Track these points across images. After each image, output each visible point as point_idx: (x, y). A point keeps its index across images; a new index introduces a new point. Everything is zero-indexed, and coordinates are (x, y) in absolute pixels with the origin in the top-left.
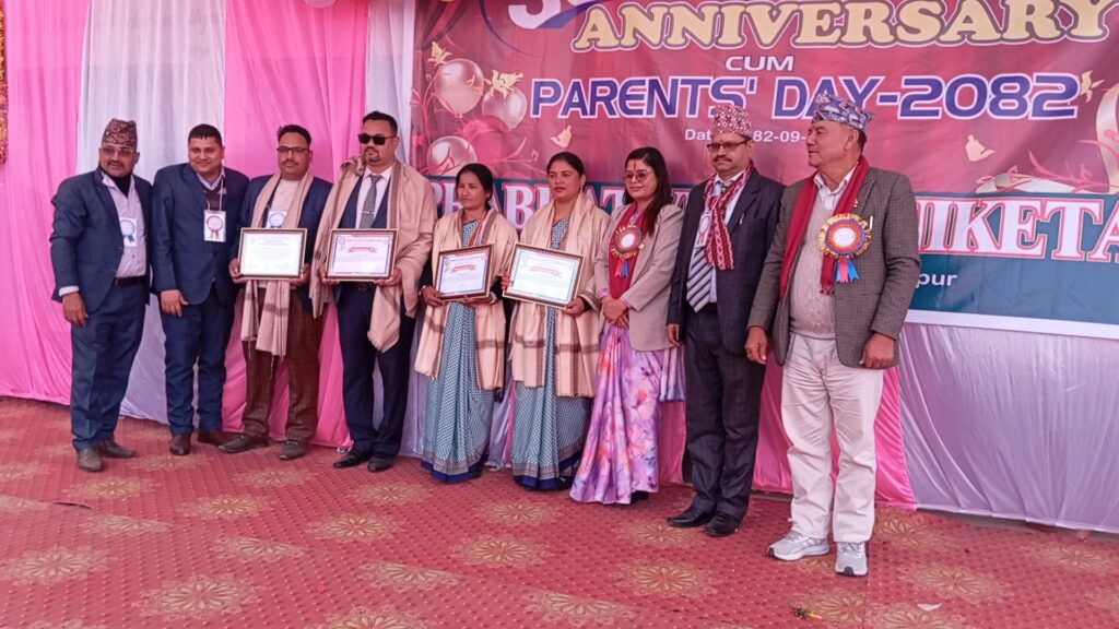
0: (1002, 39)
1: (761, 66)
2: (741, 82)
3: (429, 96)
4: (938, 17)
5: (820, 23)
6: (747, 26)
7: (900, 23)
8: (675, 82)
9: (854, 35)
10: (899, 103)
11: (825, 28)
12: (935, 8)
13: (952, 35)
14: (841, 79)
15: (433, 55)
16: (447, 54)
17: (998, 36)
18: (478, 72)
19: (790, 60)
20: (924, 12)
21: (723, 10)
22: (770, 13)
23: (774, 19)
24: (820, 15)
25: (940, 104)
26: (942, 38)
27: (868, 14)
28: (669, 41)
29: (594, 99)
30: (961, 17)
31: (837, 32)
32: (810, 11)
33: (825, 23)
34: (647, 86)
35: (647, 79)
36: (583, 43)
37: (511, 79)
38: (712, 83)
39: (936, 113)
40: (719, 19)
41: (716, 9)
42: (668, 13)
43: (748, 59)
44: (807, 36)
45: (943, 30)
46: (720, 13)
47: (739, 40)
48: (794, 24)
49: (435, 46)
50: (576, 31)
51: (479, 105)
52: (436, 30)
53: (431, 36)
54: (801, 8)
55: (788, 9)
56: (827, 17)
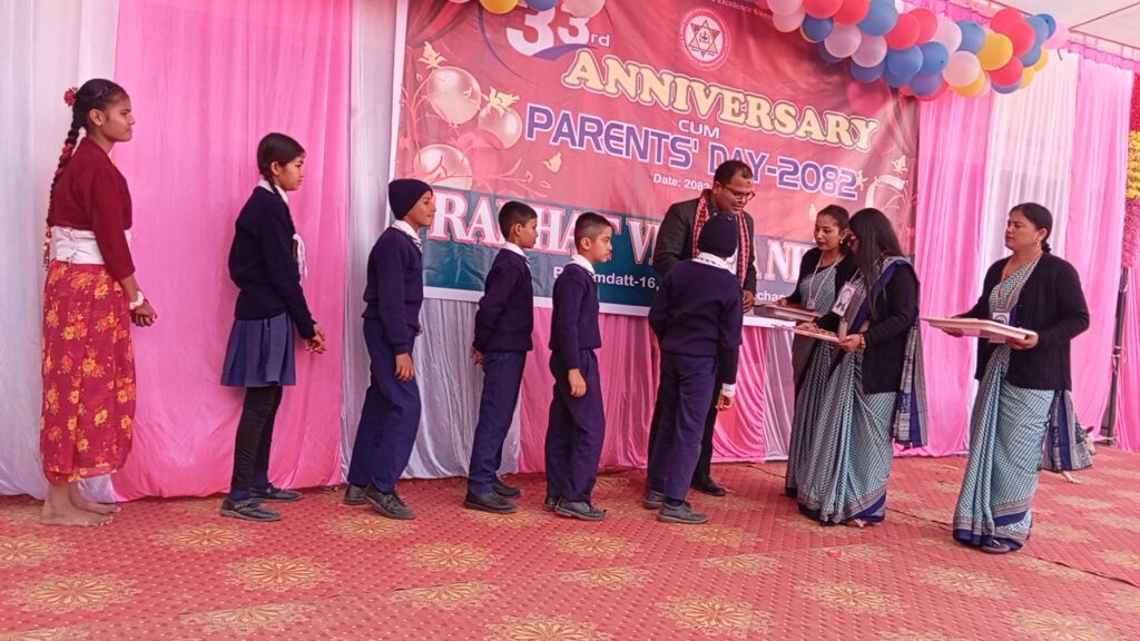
0: (824, 140)
1: (700, 132)
2: (688, 142)
3: (418, 98)
4: (794, 118)
5: (733, 106)
6: (691, 99)
7: (776, 118)
8: (647, 132)
9: (752, 120)
10: (777, 175)
11: (737, 111)
12: (793, 111)
13: (801, 133)
14: (746, 151)
15: (425, 55)
16: (441, 59)
17: (823, 138)
18: (476, 85)
19: (717, 130)
20: (787, 112)
21: (676, 80)
22: (705, 91)
24: (734, 100)
25: (797, 180)
26: (797, 133)
27: (759, 107)
28: (641, 97)
29: (583, 133)
30: (805, 122)
31: (743, 116)
32: (728, 95)
33: (736, 106)
34: (624, 131)
35: (625, 125)
36: (572, 79)
37: (508, 99)
38: (671, 138)
39: (796, 185)
40: (674, 87)
41: (672, 78)
42: (639, 72)
43: (692, 124)
44: (726, 115)
45: (798, 128)
46: (674, 82)
47: (686, 107)
48: (718, 105)
49: (428, 47)
50: (568, 66)
51: (475, 118)
52: (430, 31)
53: (423, 35)
54: (723, 91)
55: (715, 91)
56: (737, 102)
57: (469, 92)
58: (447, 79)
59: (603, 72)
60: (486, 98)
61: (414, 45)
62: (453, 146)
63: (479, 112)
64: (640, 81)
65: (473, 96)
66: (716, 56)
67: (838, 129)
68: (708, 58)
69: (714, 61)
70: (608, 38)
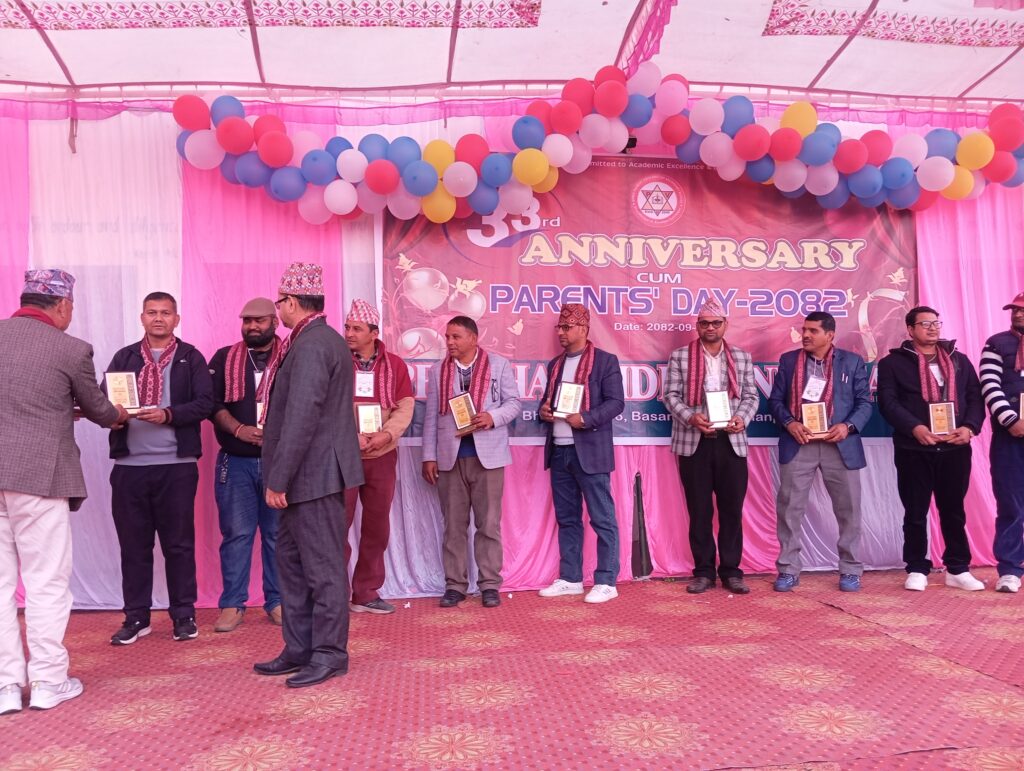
0: (802, 267)
1: (661, 280)
2: (648, 290)
3: (398, 295)
4: (764, 252)
5: (695, 253)
6: (648, 252)
7: (743, 255)
8: (603, 289)
9: (717, 262)
10: (749, 306)
11: (699, 256)
12: (762, 246)
13: (773, 264)
14: (712, 290)
15: (400, 263)
16: (414, 263)
17: (800, 265)
18: (444, 278)
19: (678, 276)
20: (756, 248)
21: (631, 241)
22: (662, 244)
23: (665, 249)
24: (694, 247)
25: (772, 307)
26: (769, 265)
27: (723, 248)
28: (596, 261)
29: (540, 300)
30: (778, 253)
31: (706, 260)
32: (688, 244)
33: (698, 252)
34: (582, 292)
35: (582, 287)
36: (528, 259)
37: (472, 284)
38: (629, 290)
39: (771, 313)
40: (629, 247)
41: (626, 240)
42: (593, 241)
43: (651, 275)
44: (688, 260)
45: (769, 261)
46: (629, 242)
47: (644, 262)
48: (678, 253)
49: (402, 257)
50: (523, 251)
51: (446, 303)
52: (404, 244)
53: (398, 249)
54: (682, 242)
55: (673, 243)
56: (699, 249)
57: (439, 285)
58: (420, 278)
59: (557, 249)
60: (453, 286)
61: (390, 257)
62: (429, 327)
63: (448, 298)
64: (593, 250)
65: (443, 287)
66: (671, 212)
67: (816, 255)
68: (662, 216)
69: (671, 216)
70: (558, 220)
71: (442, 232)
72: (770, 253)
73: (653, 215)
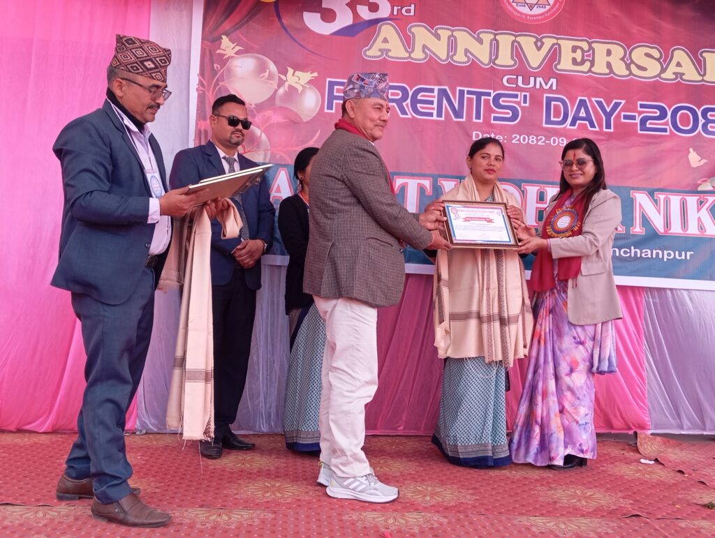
0: (703, 80)
1: (532, 85)
2: (516, 96)
3: (217, 84)
4: (658, 60)
5: (574, 55)
6: (517, 51)
7: (632, 62)
8: (462, 92)
9: (600, 68)
10: (638, 121)
11: (579, 60)
12: (656, 54)
13: (669, 74)
14: (593, 99)
15: (222, 47)
16: (238, 48)
17: (700, 78)
18: (272, 67)
19: (553, 81)
20: (648, 55)
21: (497, 37)
22: (536, 44)
23: (539, 49)
24: (574, 49)
25: (666, 124)
26: (663, 76)
27: (609, 53)
28: (455, 58)
30: (674, 62)
31: (588, 64)
32: (566, 45)
33: (578, 56)
34: (436, 93)
35: (436, 88)
36: (373, 52)
37: (306, 77)
38: (493, 95)
39: (665, 130)
40: (495, 46)
41: (492, 36)
42: (452, 35)
43: (520, 78)
44: (565, 64)
45: (663, 70)
46: (495, 39)
48: (555, 55)
49: (225, 39)
50: (368, 42)
51: (272, 98)
52: (227, 25)
53: (220, 30)
54: (559, 42)
55: (548, 43)
56: (579, 51)
57: (266, 74)
58: (244, 66)
59: (408, 41)
60: (283, 77)
61: (211, 41)
63: (276, 91)
64: (452, 45)
65: (271, 77)
68: (536, 11)
70: (412, 7)
71: (275, 14)
72: (665, 61)
73: (525, 10)
